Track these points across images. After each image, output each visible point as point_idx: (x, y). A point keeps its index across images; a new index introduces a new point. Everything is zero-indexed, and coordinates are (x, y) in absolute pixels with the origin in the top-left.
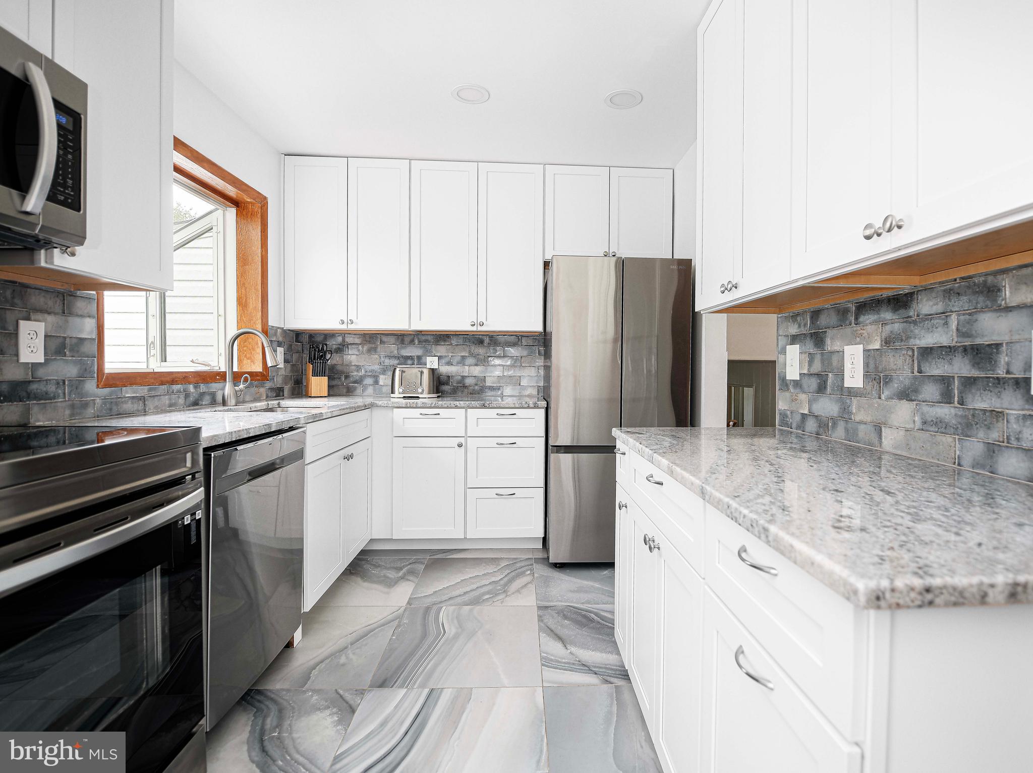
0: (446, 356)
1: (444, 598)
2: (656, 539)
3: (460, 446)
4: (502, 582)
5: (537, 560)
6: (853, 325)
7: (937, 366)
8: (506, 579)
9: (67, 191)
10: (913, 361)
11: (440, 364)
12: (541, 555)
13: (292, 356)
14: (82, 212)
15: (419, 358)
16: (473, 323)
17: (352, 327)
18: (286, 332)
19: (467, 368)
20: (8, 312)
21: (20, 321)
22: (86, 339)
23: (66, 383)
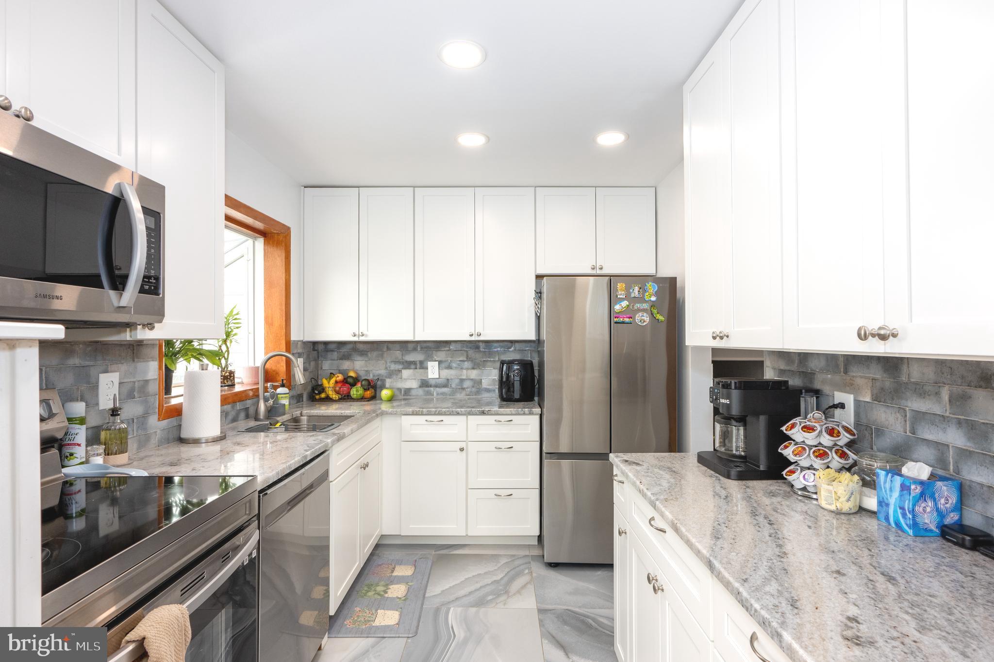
0: (445, 361)
1: (452, 598)
2: (658, 578)
3: (462, 450)
4: (503, 582)
5: (534, 558)
6: (842, 373)
7: (930, 431)
8: (506, 579)
9: (150, 280)
10: (906, 421)
11: (440, 368)
12: (536, 552)
13: (310, 364)
14: (161, 296)
15: (421, 362)
16: (471, 334)
17: (362, 339)
18: (305, 343)
19: (465, 371)
20: (92, 368)
21: (100, 375)
22: (150, 380)
23: (135, 421)
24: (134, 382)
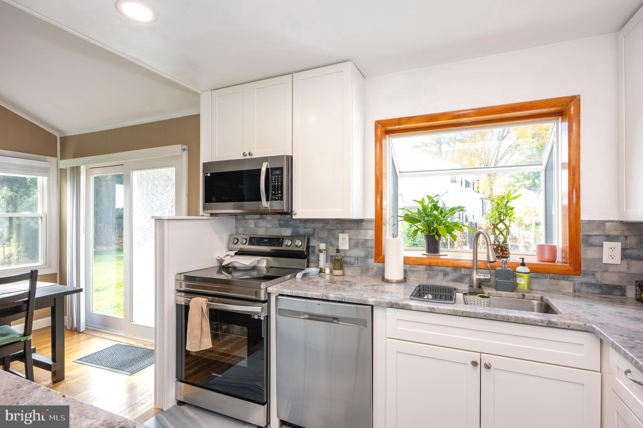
9: (278, 195)
20: (336, 231)
21: (339, 234)
22: (369, 239)
23: (359, 259)
24: (358, 239)
